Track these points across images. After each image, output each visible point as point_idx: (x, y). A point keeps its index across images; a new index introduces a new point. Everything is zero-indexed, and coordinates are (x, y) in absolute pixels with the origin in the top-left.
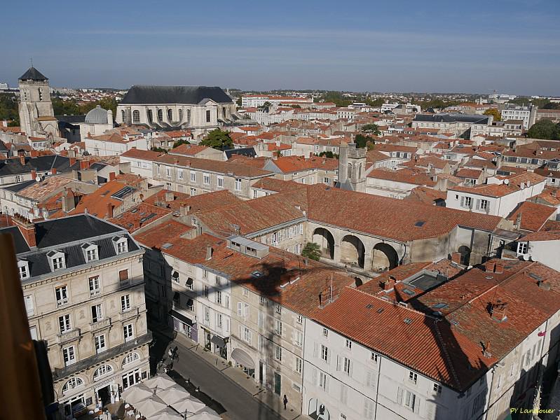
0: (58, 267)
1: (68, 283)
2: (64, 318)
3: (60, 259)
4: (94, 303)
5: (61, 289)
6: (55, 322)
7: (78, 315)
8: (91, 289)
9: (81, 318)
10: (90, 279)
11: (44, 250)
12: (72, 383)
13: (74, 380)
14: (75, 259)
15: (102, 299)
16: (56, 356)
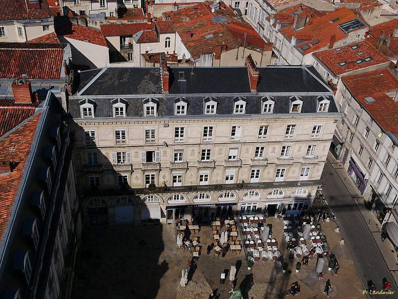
0: (267, 110)
1: (270, 124)
2: (260, 148)
3: (270, 105)
4: (286, 144)
5: (264, 127)
6: (252, 150)
7: (270, 150)
8: (287, 133)
9: (272, 152)
10: (289, 126)
11: (261, 94)
12: (252, 193)
13: (253, 192)
14: (282, 107)
15: (293, 143)
16: (246, 172)
